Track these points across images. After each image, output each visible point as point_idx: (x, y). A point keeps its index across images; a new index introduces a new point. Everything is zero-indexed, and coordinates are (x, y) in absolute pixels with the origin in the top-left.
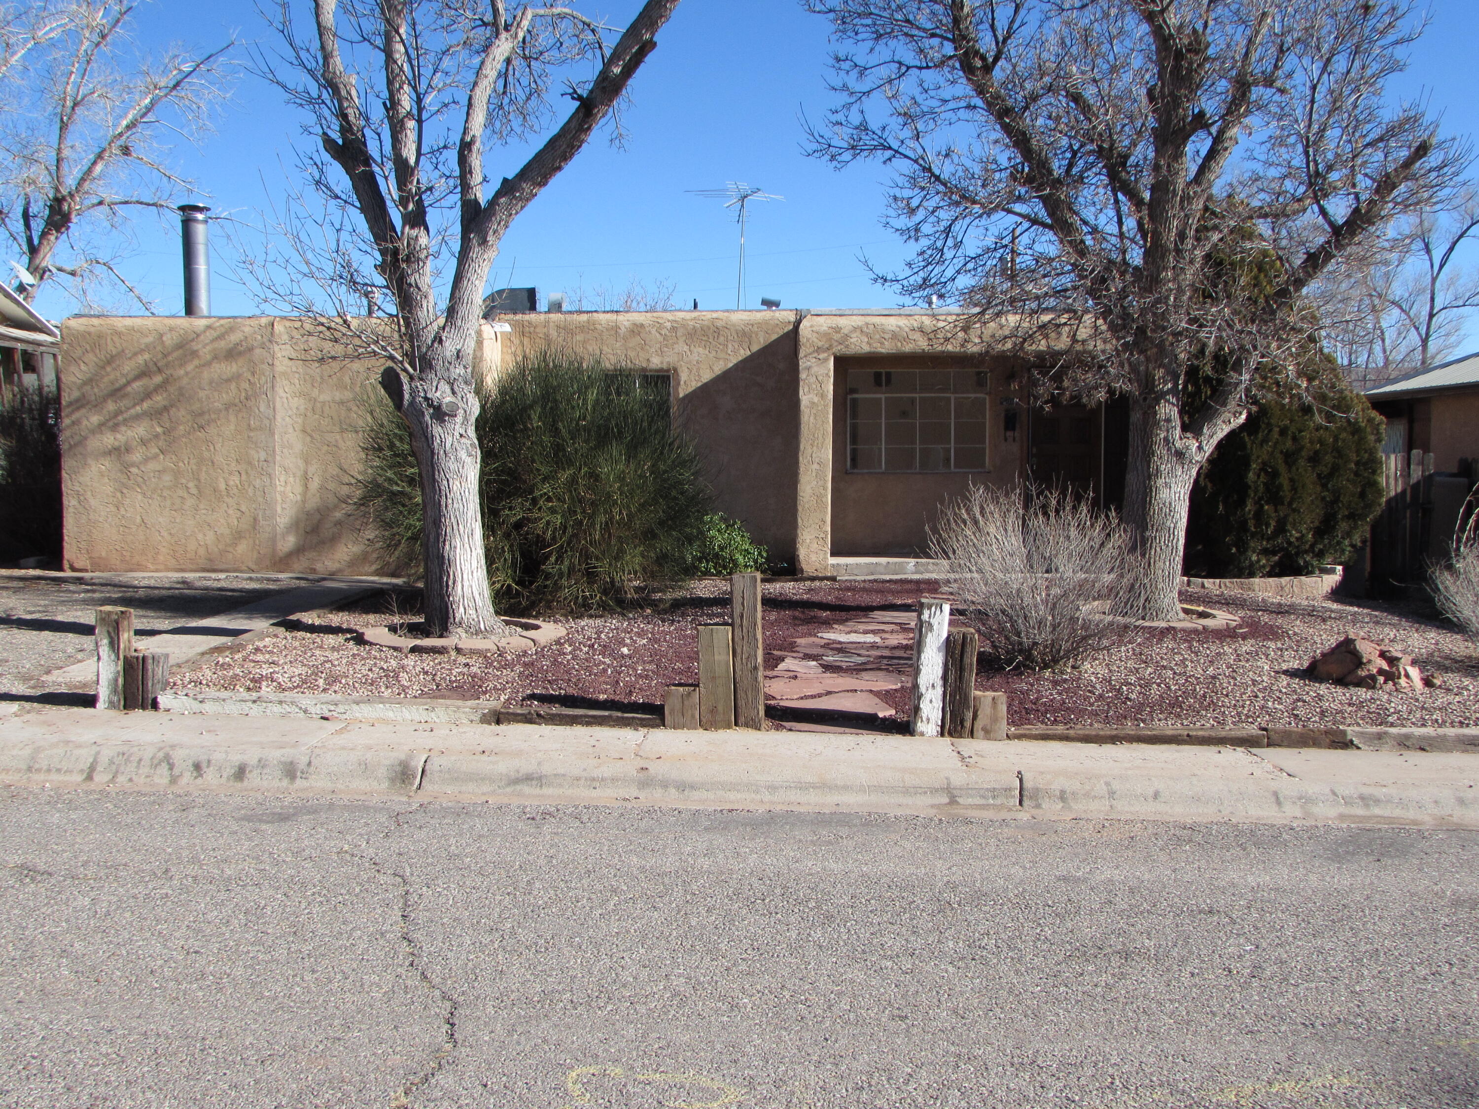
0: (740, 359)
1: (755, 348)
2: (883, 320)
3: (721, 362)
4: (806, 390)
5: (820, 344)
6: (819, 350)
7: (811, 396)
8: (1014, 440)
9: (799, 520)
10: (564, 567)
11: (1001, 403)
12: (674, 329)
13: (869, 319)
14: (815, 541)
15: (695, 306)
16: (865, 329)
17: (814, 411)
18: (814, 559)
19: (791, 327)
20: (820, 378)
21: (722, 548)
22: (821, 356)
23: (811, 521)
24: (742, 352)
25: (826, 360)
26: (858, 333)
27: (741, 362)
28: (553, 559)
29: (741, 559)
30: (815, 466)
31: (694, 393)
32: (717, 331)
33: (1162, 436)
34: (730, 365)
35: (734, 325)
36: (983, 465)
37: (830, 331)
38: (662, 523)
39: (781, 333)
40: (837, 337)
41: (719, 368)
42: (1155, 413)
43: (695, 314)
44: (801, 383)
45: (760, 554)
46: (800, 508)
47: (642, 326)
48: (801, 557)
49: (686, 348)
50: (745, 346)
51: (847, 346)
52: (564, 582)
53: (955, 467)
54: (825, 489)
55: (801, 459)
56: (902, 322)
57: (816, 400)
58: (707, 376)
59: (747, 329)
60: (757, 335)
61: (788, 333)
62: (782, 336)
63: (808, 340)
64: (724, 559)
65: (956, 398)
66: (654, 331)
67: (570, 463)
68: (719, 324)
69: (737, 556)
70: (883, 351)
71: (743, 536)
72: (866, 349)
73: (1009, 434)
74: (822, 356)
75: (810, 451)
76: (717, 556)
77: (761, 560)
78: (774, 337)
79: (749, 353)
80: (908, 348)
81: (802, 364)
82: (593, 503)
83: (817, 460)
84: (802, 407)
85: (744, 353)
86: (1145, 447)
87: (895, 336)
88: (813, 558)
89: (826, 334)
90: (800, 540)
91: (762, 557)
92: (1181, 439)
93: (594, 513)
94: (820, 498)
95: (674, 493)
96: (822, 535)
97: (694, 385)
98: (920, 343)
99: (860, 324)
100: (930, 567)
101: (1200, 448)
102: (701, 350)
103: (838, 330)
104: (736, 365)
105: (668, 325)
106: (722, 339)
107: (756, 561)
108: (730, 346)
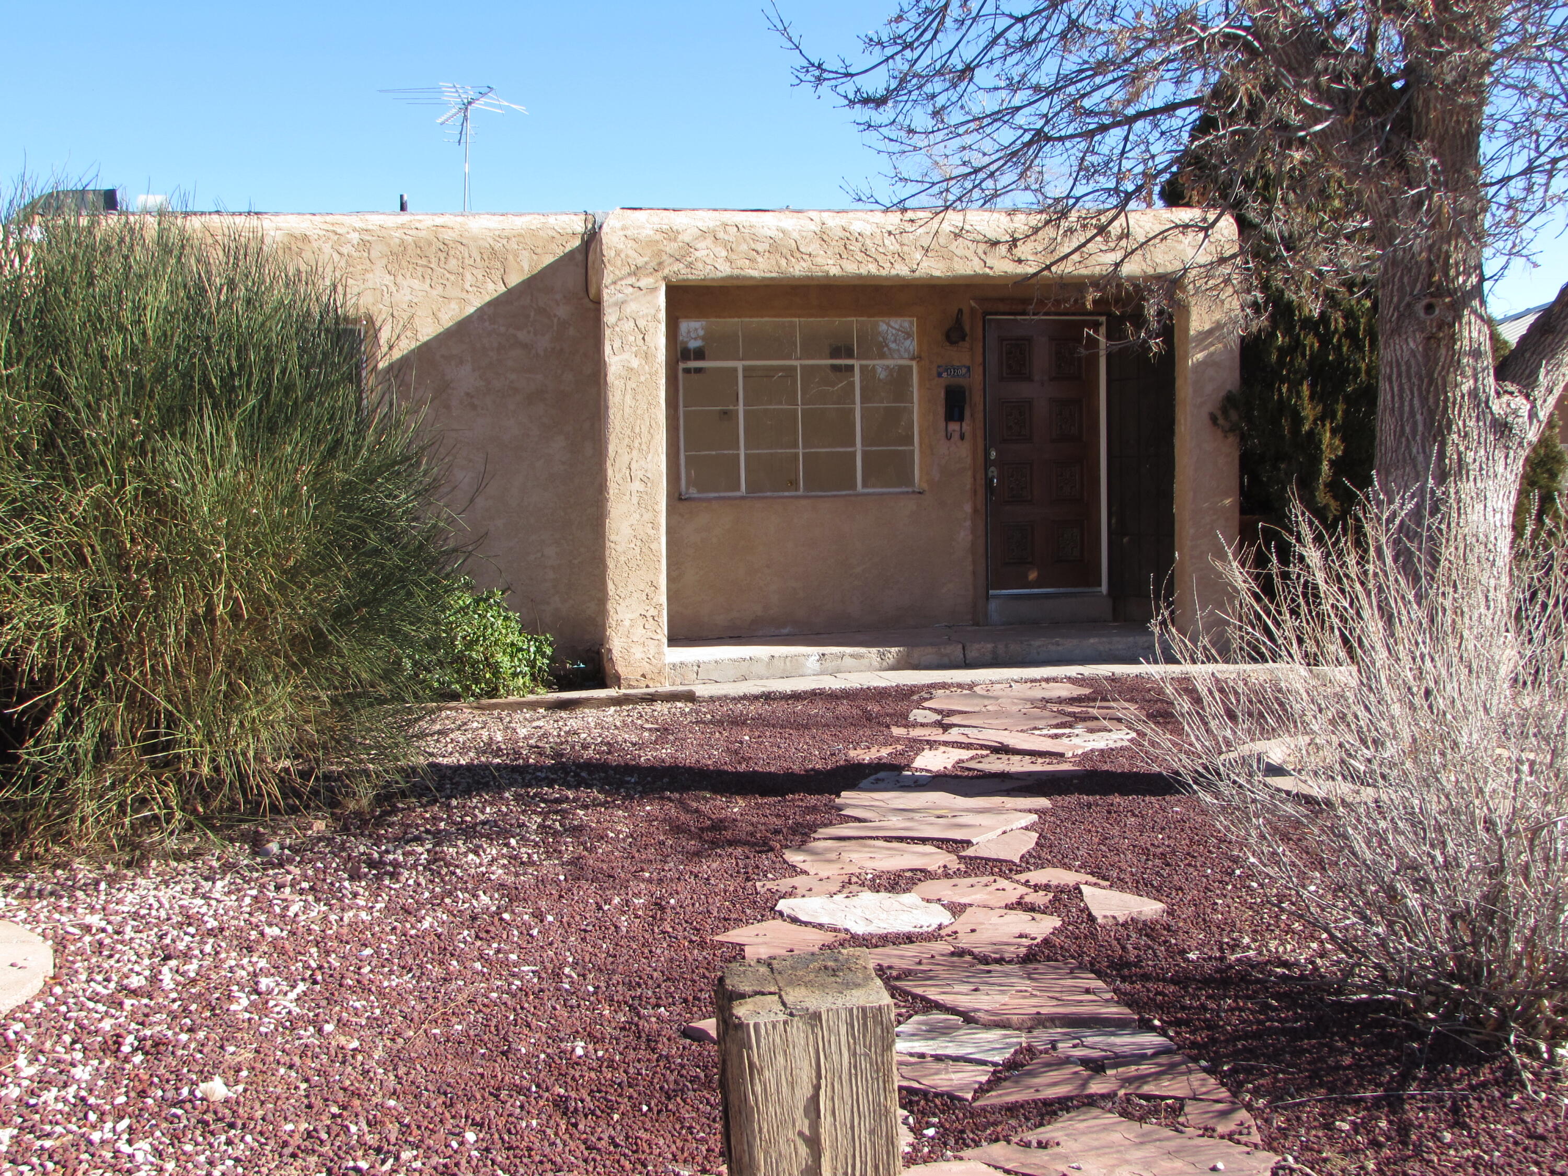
0: (488, 299)
1: (514, 280)
2: (753, 217)
3: (454, 305)
4: (617, 345)
5: (640, 261)
6: (636, 272)
7: (625, 356)
8: (962, 437)
9: (610, 586)
10: (85, 742)
11: (940, 375)
12: (365, 245)
13: (729, 217)
14: (641, 622)
15: (403, 207)
16: (721, 235)
17: (631, 384)
18: (639, 655)
19: (577, 242)
20: (642, 323)
21: (470, 645)
22: (642, 284)
23: (631, 588)
24: (491, 286)
25: (654, 289)
26: (709, 241)
27: (489, 304)
28: (55, 721)
29: (504, 661)
30: (637, 485)
31: (405, 361)
32: (445, 249)
33: (1465, 388)
34: (471, 310)
35: (475, 239)
36: (909, 481)
37: (659, 237)
38: (341, 615)
39: (560, 252)
40: (671, 248)
41: (450, 316)
42: (1453, 339)
43: (404, 218)
44: (608, 332)
45: (539, 650)
46: (611, 564)
47: (305, 238)
48: (616, 654)
49: (388, 279)
50: (496, 276)
51: (690, 265)
52: (84, 782)
53: (865, 485)
54: (655, 526)
55: (610, 472)
56: (789, 222)
57: (635, 363)
58: (427, 331)
59: (497, 246)
60: (516, 256)
61: (572, 252)
62: (561, 259)
63: (618, 254)
64: (474, 664)
65: (862, 367)
66: (327, 249)
67: (88, 467)
68: (448, 235)
69: (499, 657)
70: (755, 274)
71: (506, 618)
72: (724, 270)
73: (954, 426)
74: (645, 282)
75: (625, 458)
76: (460, 659)
77: (542, 662)
78: (548, 260)
79: (502, 289)
80: (798, 269)
81: (609, 296)
82: (159, 572)
83: (640, 474)
84: (611, 378)
85: (493, 289)
86: (1431, 413)
87: (774, 247)
88: (638, 653)
89: (651, 243)
90: (612, 620)
91: (544, 655)
92: (1498, 395)
93: (160, 598)
94: (646, 542)
95: (373, 540)
96: (653, 612)
97: (405, 346)
98: (819, 260)
99: (711, 224)
100: (848, 661)
101: (1532, 415)
102: (416, 284)
103: (671, 234)
104: (480, 310)
105: (355, 237)
106: (453, 263)
107: (532, 664)
108: (468, 276)
